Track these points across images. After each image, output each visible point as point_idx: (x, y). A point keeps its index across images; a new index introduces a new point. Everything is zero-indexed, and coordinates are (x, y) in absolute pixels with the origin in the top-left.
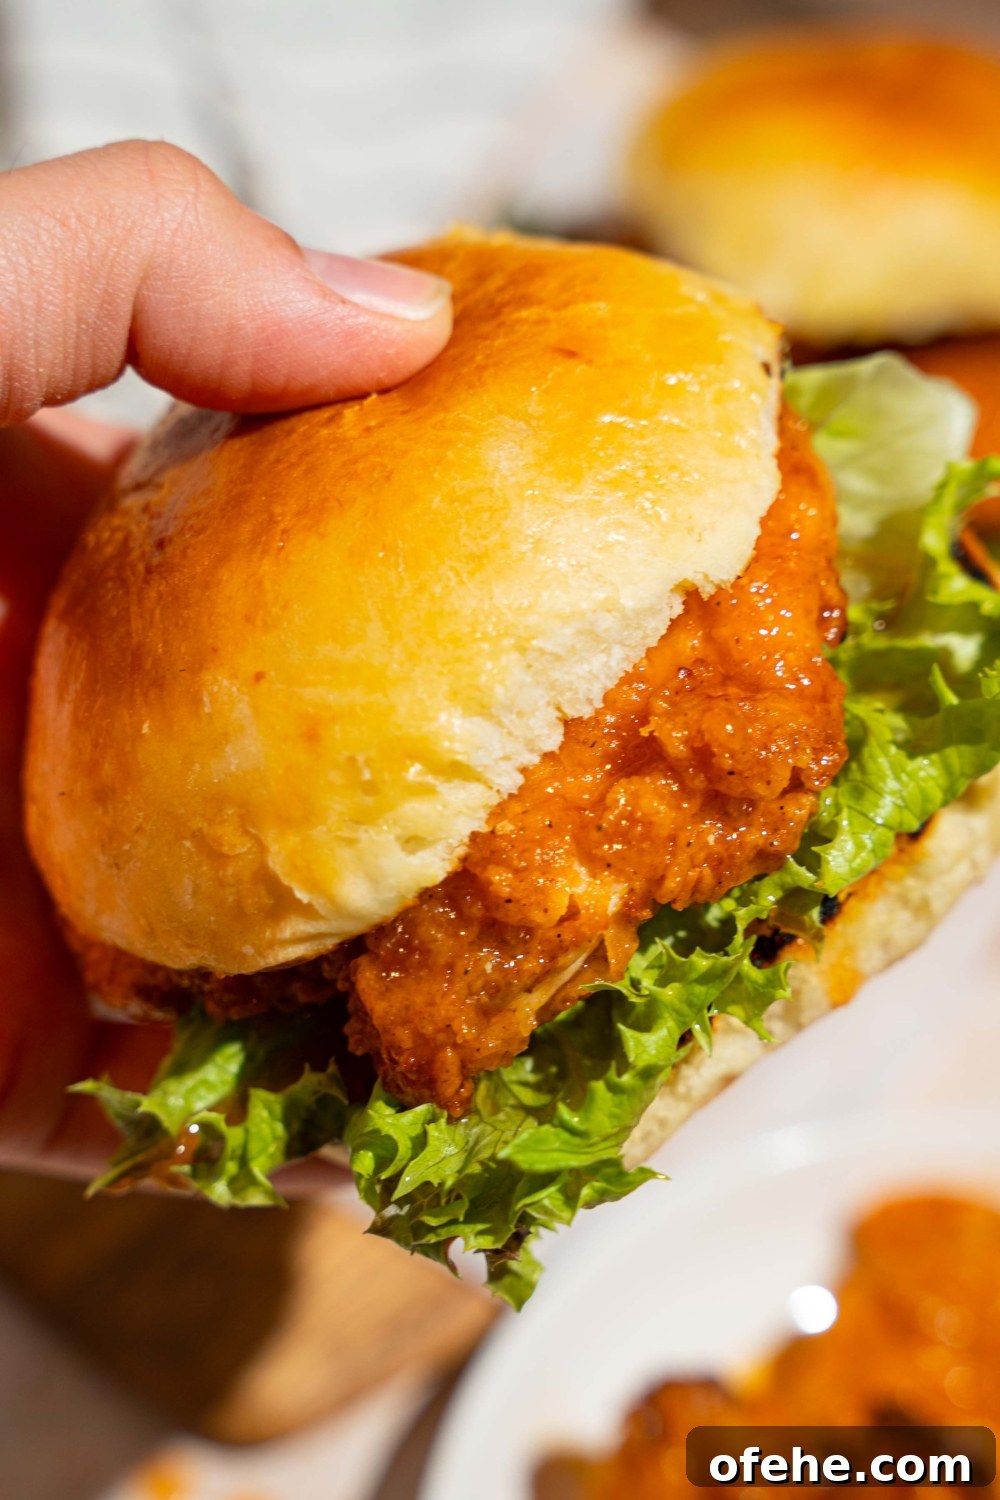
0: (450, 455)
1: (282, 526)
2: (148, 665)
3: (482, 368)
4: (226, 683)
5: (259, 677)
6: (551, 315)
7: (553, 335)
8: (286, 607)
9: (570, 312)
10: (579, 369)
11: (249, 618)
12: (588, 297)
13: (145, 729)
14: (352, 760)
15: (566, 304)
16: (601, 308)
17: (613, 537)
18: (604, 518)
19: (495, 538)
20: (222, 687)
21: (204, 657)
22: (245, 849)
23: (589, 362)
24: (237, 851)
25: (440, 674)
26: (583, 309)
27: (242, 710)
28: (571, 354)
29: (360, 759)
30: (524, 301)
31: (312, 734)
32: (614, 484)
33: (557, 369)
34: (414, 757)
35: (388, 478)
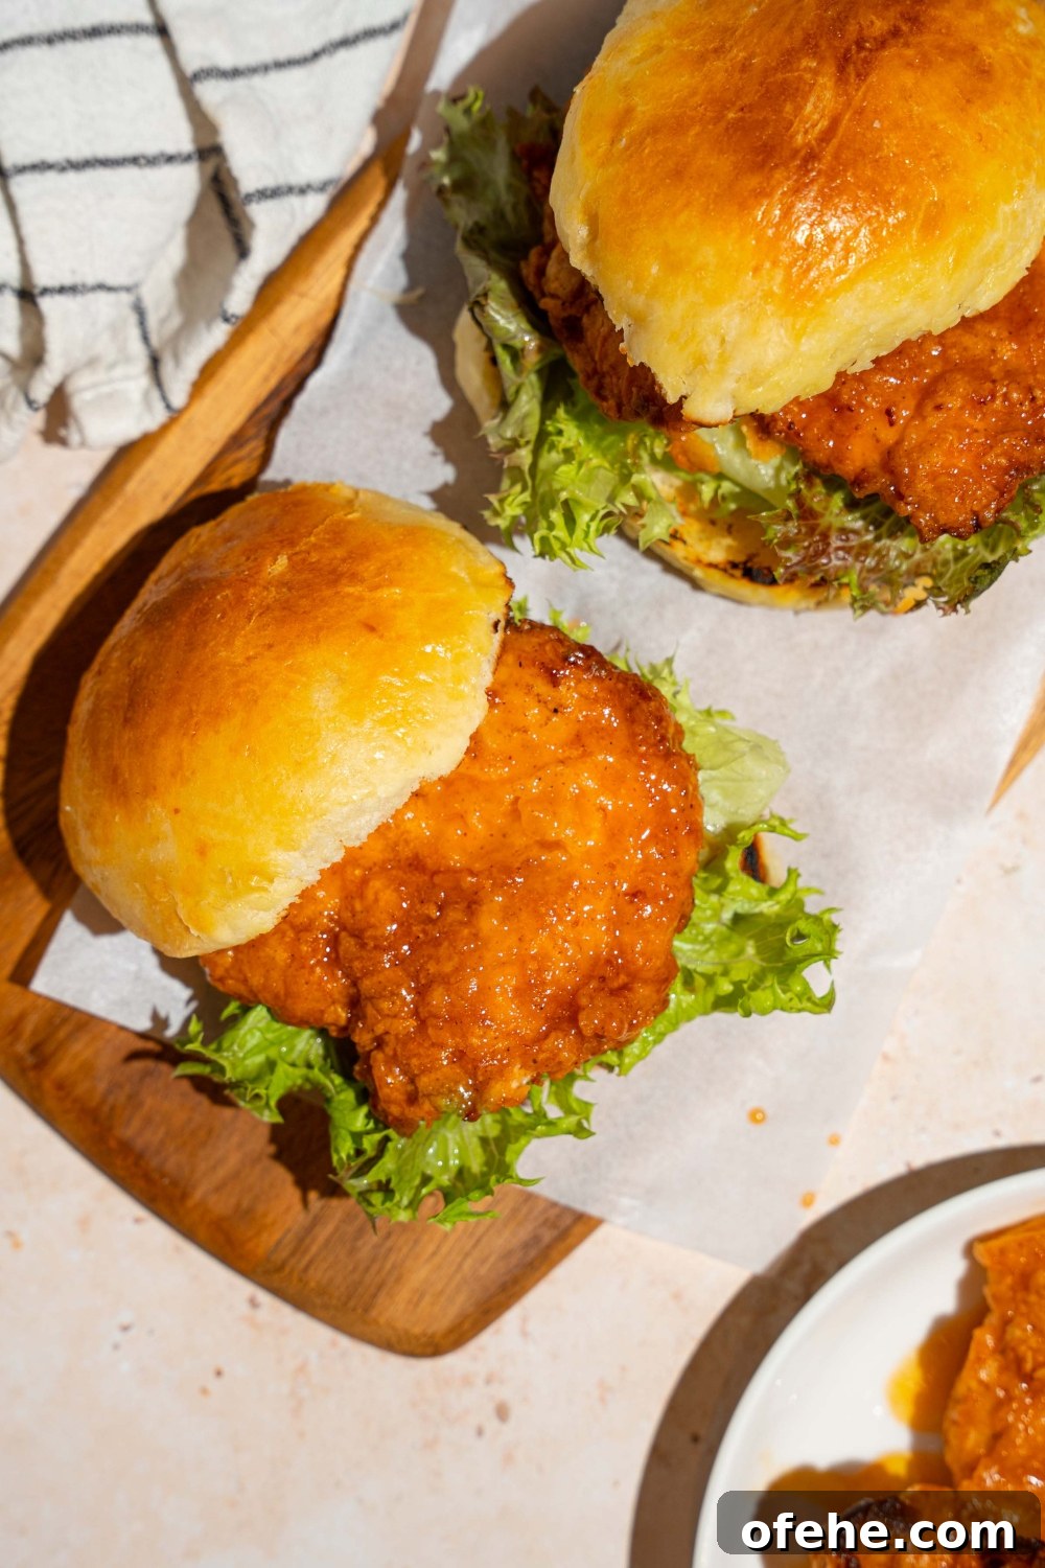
0: (292, 693)
1: (196, 719)
2: (120, 782)
3: (319, 629)
4: (159, 809)
5: (177, 811)
6: (367, 594)
7: (364, 612)
8: (193, 773)
9: (378, 594)
10: (375, 642)
11: (173, 775)
12: (391, 583)
13: (117, 819)
14: (222, 870)
15: (377, 587)
16: (397, 592)
17: (378, 755)
18: (373, 744)
19: (310, 753)
20: (157, 810)
21: (150, 790)
22: (165, 900)
23: (381, 637)
24: (162, 900)
25: (272, 830)
26: (385, 593)
27: (166, 827)
28: (372, 629)
29: (227, 870)
30: (354, 578)
31: (202, 851)
32: (382, 722)
33: (363, 640)
34: (254, 873)
35: (256, 702)
